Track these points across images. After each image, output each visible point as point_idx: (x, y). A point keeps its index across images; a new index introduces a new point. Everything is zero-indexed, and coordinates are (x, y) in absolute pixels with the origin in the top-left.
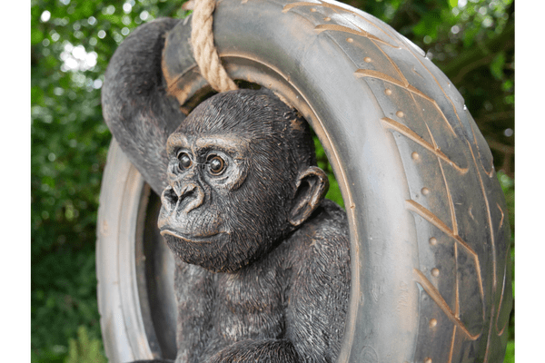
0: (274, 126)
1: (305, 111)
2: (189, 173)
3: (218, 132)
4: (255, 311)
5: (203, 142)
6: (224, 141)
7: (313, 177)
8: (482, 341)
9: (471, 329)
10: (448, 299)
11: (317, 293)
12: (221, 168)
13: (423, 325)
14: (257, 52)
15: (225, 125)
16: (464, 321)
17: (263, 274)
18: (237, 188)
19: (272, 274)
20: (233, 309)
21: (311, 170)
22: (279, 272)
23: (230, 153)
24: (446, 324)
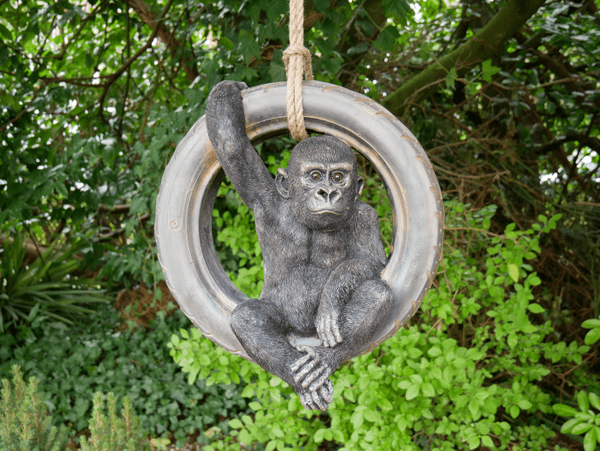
2: (326, 181)
3: (339, 162)
7: (361, 181)
12: (340, 179)
13: (439, 231)
15: (341, 158)
18: (350, 187)
23: (346, 172)
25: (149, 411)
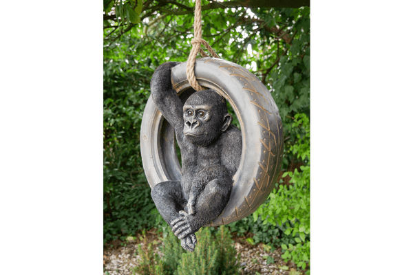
0: (218, 102)
1: (227, 98)
2: (193, 117)
3: (202, 104)
4: (212, 158)
5: (197, 107)
6: (204, 107)
7: (228, 117)
8: (276, 157)
9: (274, 154)
10: (268, 146)
11: (231, 150)
12: (203, 115)
13: (262, 152)
14: (210, 79)
15: (204, 102)
16: (272, 151)
17: (214, 147)
18: (209, 120)
19: (216, 147)
20: (204, 158)
21: (228, 115)
22: (218, 146)
23: (206, 111)
24: (267, 152)
25: (264, 230)
